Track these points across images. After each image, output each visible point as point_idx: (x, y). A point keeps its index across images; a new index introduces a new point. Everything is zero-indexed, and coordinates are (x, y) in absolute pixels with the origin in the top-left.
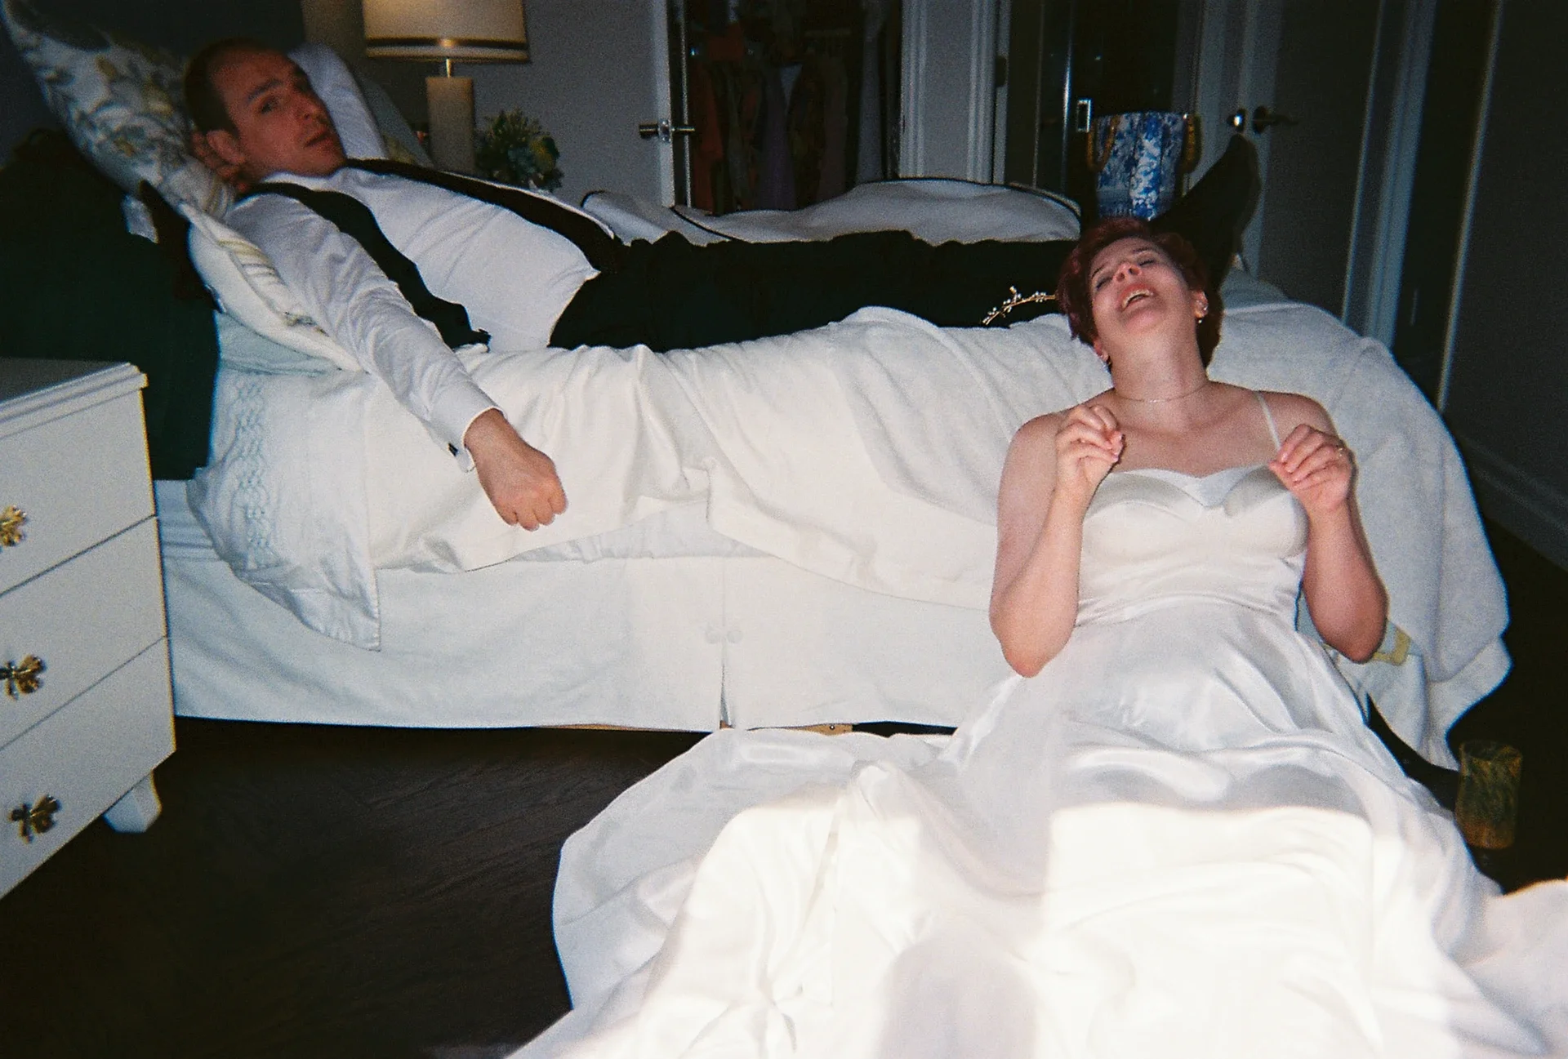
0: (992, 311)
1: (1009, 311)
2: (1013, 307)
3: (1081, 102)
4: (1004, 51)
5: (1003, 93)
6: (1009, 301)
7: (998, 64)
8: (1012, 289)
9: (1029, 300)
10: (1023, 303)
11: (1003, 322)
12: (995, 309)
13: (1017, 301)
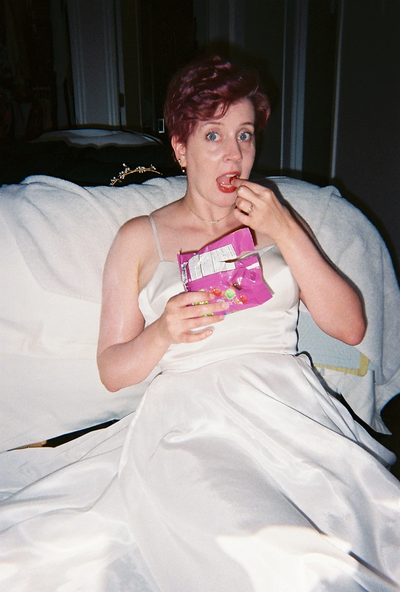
0: (113, 179)
1: (123, 178)
2: (125, 176)
3: (160, 120)
4: (123, 91)
5: (123, 110)
6: (123, 172)
7: (120, 96)
8: (124, 165)
9: (135, 171)
10: (132, 173)
11: (120, 184)
12: (114, 178)
13: (128, 172)
